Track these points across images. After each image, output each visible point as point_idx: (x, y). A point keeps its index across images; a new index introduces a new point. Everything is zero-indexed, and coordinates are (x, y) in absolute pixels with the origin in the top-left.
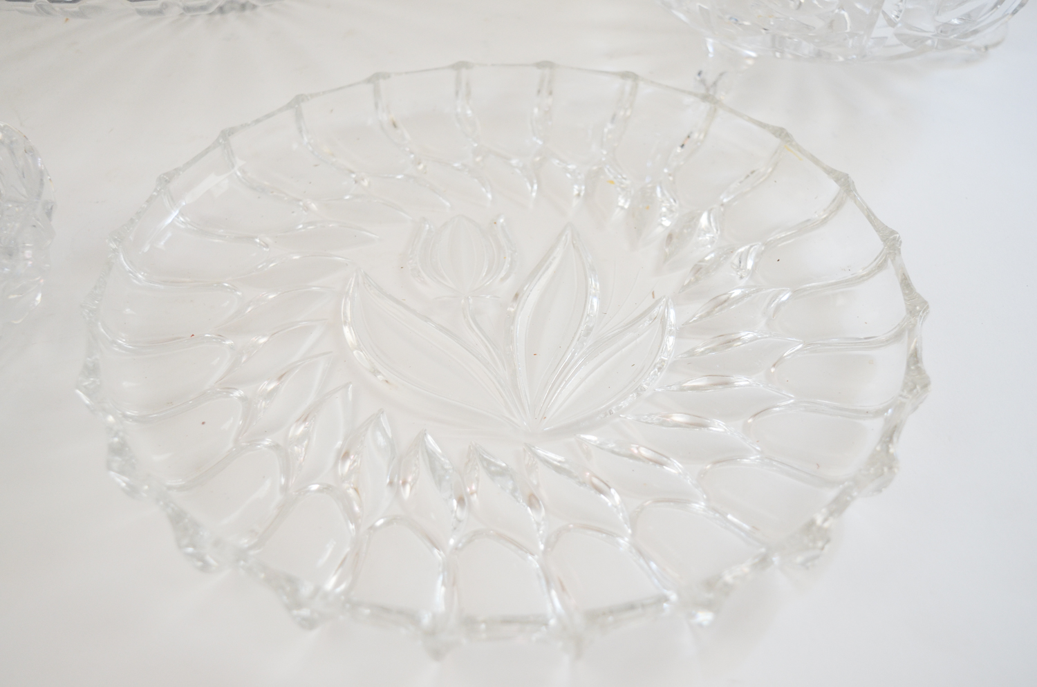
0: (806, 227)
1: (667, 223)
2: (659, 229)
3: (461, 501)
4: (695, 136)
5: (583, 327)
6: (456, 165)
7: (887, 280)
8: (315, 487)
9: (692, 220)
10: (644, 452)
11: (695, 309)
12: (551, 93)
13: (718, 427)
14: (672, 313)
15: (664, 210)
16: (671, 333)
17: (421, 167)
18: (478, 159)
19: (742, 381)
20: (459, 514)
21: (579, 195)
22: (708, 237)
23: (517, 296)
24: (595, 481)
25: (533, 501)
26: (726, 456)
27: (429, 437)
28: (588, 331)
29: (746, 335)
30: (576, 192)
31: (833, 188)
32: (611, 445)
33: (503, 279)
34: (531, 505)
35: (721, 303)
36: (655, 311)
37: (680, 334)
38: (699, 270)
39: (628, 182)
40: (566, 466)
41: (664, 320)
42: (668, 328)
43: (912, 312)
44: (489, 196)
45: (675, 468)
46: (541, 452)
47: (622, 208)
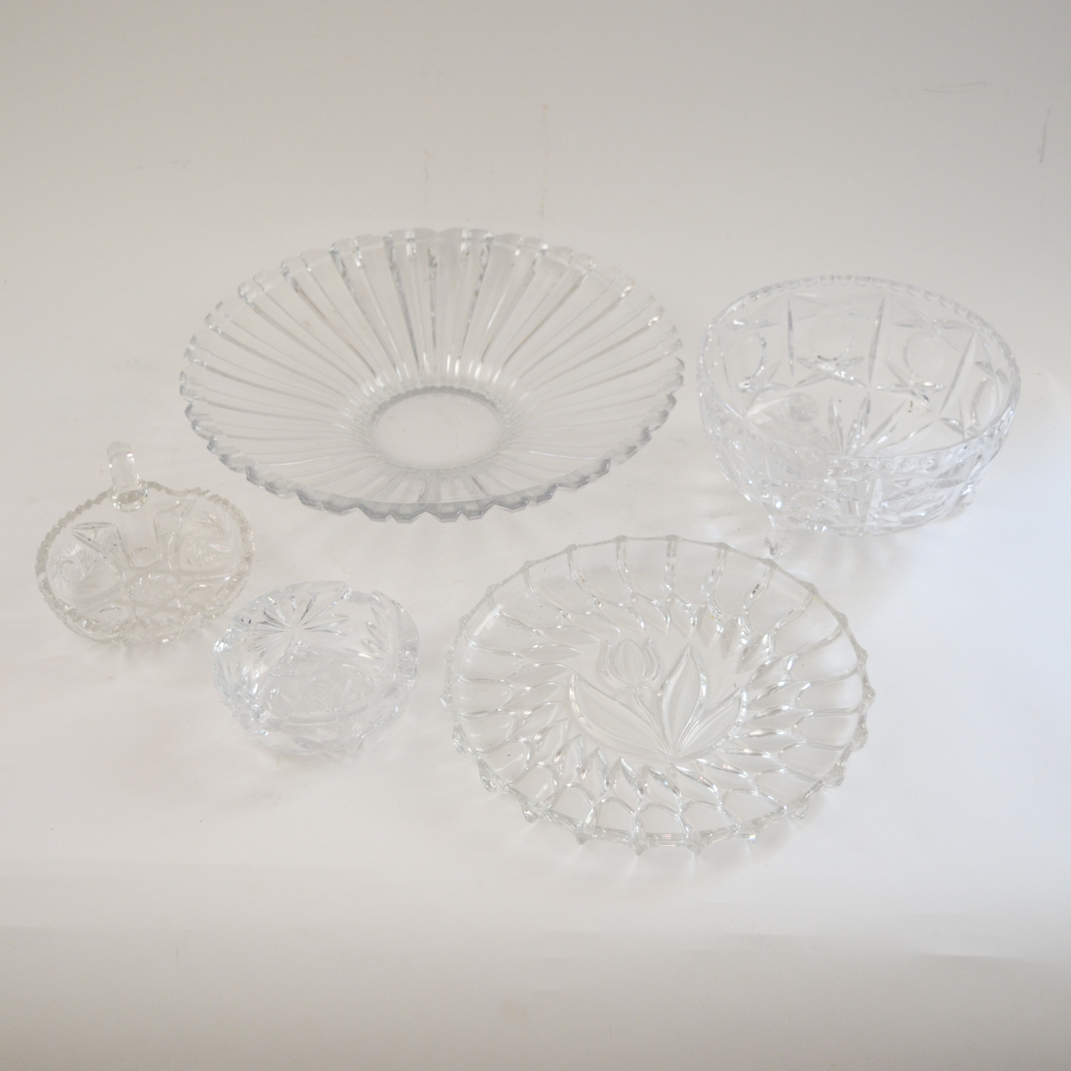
0: (825, 643)
1: (744, 642)
2: (740, 646)
3: (642, 790)
4: (762, 585)
5: (698, 704)
6: (621, 605)
7: (856, 679)
8: (569, 785)
9: (759, 638)
10: (729, 768)
11: (759, 694)
12: (674, 555)
13: (767, 755)
14: (745, 695)
15: (743, 633)
16: (743, 707)
17: (600, 606)
18: (634, 600)
19: (781, 733)
20: (640, 796)
21: (694, 624)
22: (767, 650)
23: (662, 687)
24: (705, 781)
25: (675, 790)
26: (770, 769)
27: (623, 760)
28: (701, 706)
29: (785, 708)
30: (692, 622)
31: (836, 623)
32: (713, 764)
33: (653, 679)
34: (675, 793)
35: (772, 689)
36: (736, 694)
37: (748, 707)
38: (762, 670)
39: (722, 615)
40: (691, 774)
41: (740, 699)
42: (742, 704)
43: (865, 697)
44: (642, 625)
45: (744, 775)
46: (678, 767)
47: (719, 633)
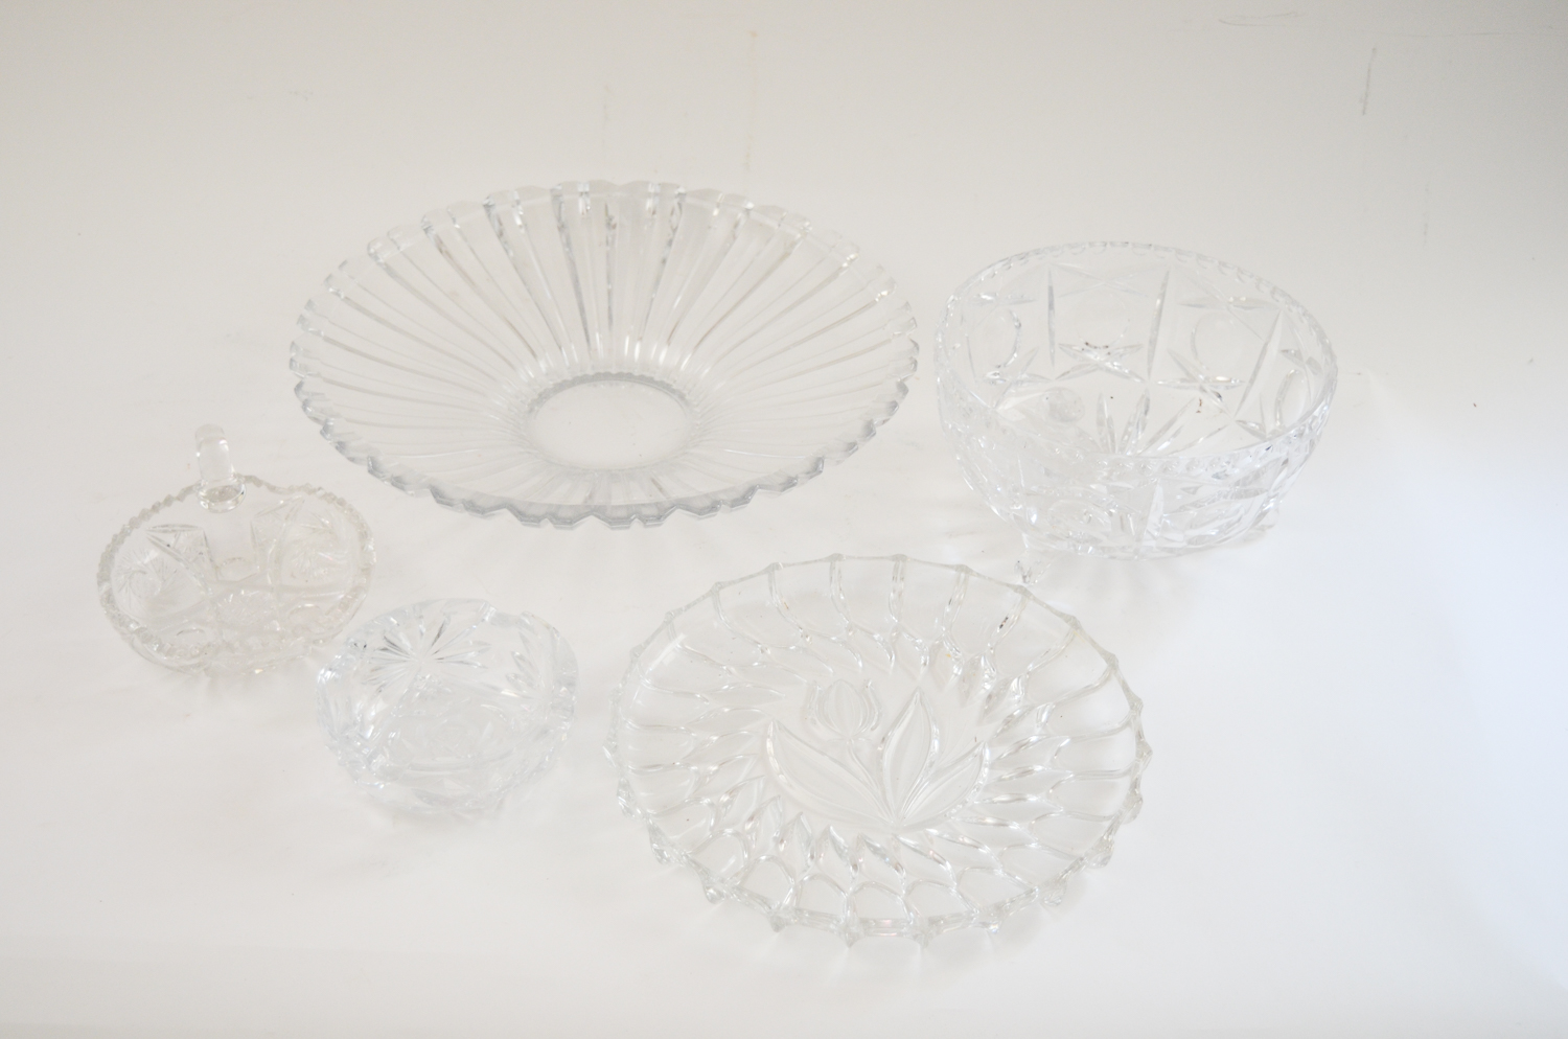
0: (1089, 690)
1: (988, 687)
2: (983, 691)
3: (855, 867)
4: (1011, 618)
5: (928, 761)
6: (833, 638)
7: (1128, 735)
8: (763, 858)
9: (1007, 683)
10: (967, 841)
11: (1004, 750)
12: (902, 579)
13: (1015, 826)
14: (987, 751)
15: (986, 676)
16: (986, 766)
17: (808, 639)
18: (850, 634)
19: (1032, 799)
20: (853, 874)
21: (925, 664)
22: (1017, 697)
23: (883, 739)
24: (936, 856)
25: (898, 867)
26: (1018, 843)
27: (831, 828)
28: (931, 764)
29: (1038, 768)
30: (923, 662)
31: (1104, 665)
32: (945, 836)
33: (872, 729)
34: (897, 869)
35: (1021, 745)
36: (976, 751)
37: (992, 767)
38: (1010, 721)
39: (960, 655)
40: (918, 848)
41: (982, 757)
42: (984, 762)
43: (1140, 755)
44: (860, 664)
45: (985, 850)
46: (902, 839)
47: (956, 675)
